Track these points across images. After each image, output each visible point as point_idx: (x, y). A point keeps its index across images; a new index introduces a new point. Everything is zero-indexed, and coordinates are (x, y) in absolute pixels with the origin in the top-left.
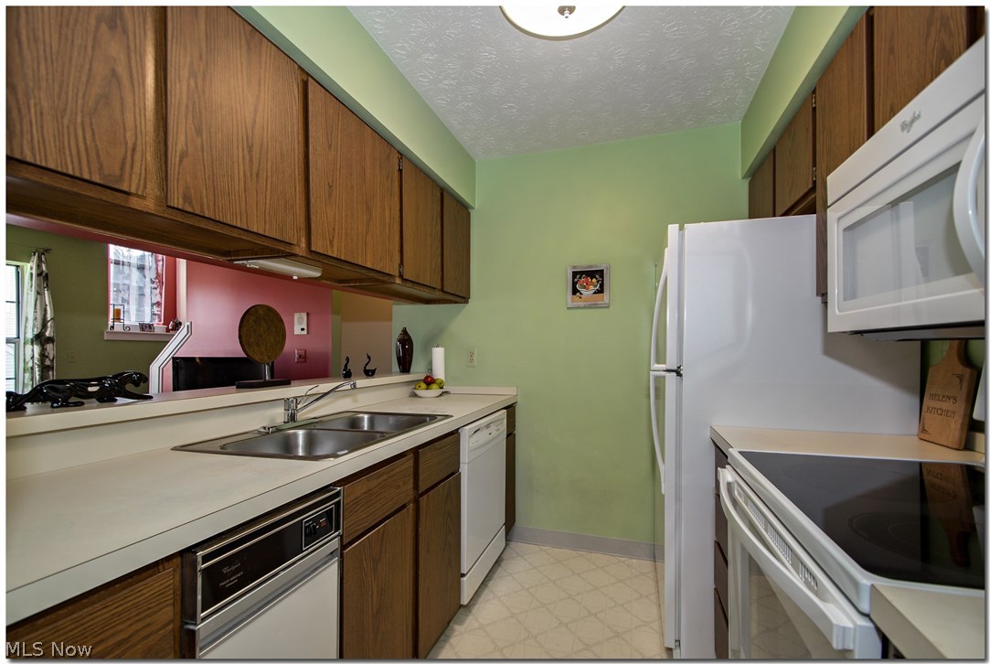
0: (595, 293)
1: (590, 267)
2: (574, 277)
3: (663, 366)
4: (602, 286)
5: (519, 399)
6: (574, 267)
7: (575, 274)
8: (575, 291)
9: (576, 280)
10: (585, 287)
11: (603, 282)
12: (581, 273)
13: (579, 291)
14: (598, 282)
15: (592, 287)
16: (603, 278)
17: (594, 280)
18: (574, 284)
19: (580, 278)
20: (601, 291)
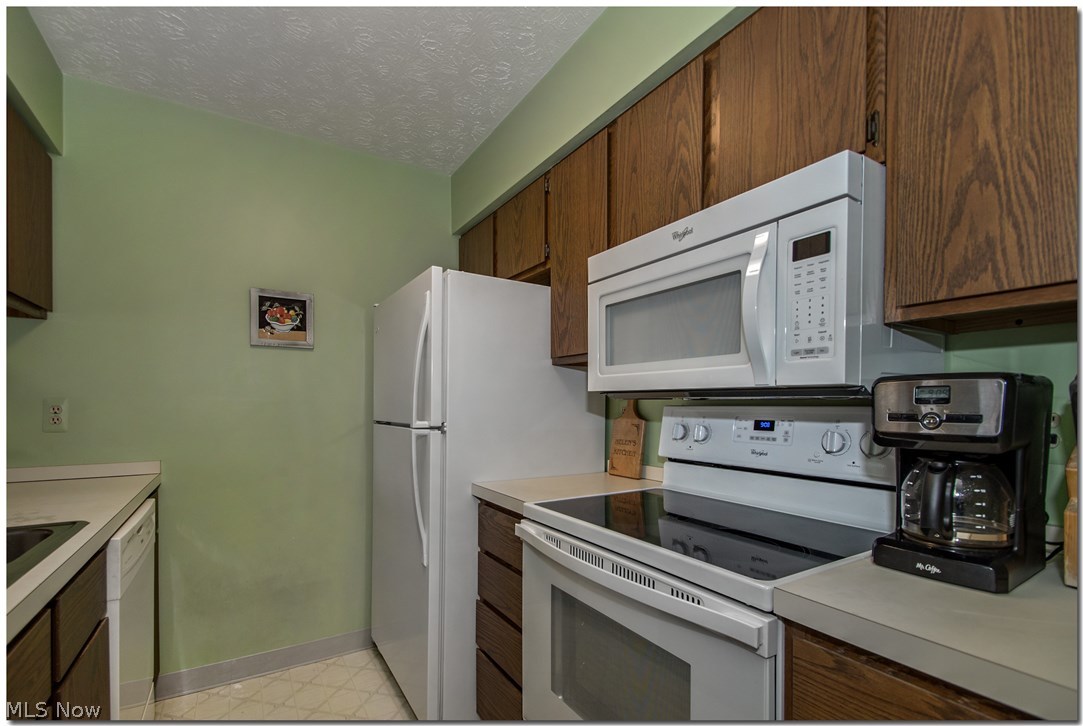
0: (293, 329)
1: (287, 294)
2: (261, 305)
3: (425, 424)
4: (303, 321)
5: (164, 480)
6: (262, 290)
7: (262, 300)
8: (263, 324)
9: (264, 308)
10: (278, 320)
11: (304, 316)
12: (273, 300)
13: (269, 324)
14: (298, 315)
15: (288, 321)
16: (305, 311)
17: (292, 312)
18: (262, 314)
19: (271, 306)
20: (302, 327)
